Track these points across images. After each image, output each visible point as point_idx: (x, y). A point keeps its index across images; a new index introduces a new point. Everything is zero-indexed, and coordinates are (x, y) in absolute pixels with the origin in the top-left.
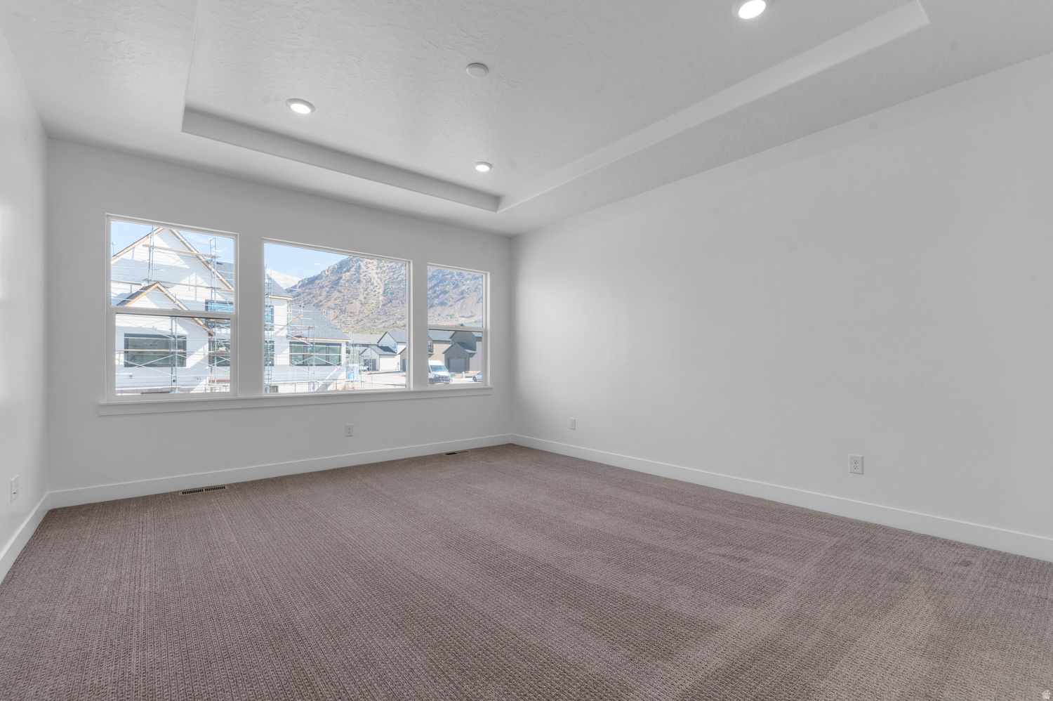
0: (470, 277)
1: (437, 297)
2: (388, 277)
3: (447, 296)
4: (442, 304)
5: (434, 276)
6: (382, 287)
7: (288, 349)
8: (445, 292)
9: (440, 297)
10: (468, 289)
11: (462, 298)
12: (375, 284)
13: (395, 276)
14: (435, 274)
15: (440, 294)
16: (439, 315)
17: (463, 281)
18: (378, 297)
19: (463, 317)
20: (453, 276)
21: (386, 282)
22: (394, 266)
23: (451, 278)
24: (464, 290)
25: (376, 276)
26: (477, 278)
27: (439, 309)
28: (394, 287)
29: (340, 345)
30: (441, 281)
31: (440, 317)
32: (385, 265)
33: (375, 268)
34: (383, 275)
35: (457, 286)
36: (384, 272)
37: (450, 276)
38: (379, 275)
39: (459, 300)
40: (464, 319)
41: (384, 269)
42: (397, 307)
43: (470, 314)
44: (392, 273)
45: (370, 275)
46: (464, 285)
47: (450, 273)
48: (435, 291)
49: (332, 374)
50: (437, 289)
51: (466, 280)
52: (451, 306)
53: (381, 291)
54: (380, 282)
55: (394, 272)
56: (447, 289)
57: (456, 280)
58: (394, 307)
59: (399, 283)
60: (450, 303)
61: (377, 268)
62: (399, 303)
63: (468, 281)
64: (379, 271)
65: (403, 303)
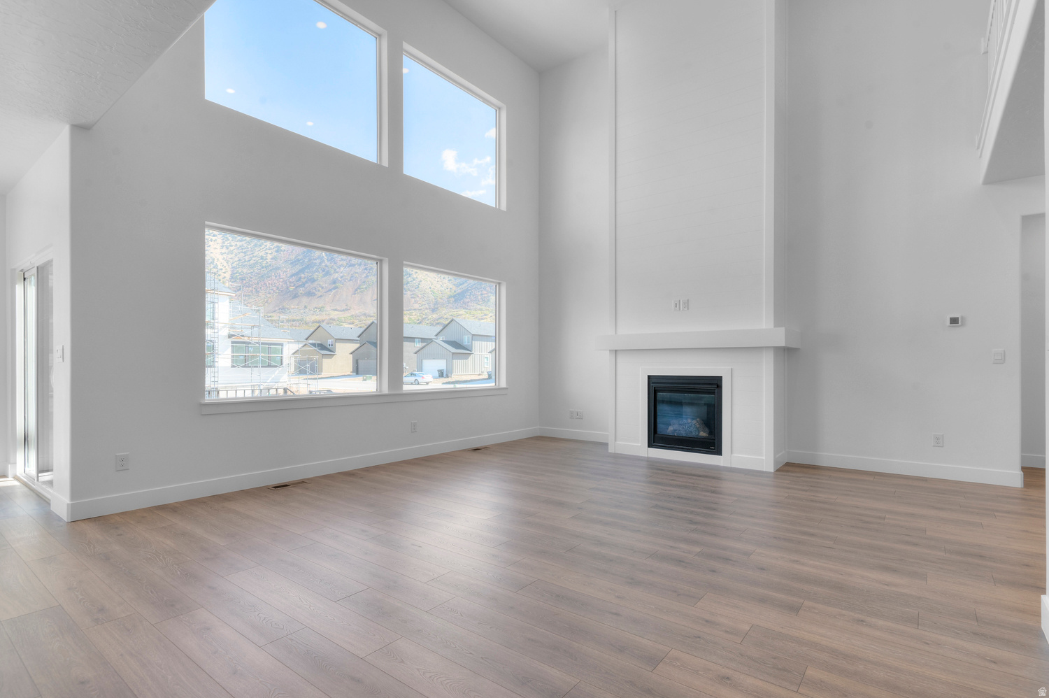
0: (344, 263)
1: (303, 285)
2: (237, 259)
3: (315, 284)
4: (310, 294)
5: (298, 260)
6: (229, 270)
7: (230, 350)
8: (313, 281)
9: (306, 285)
10: (341, 277)
11: (334, 288)
12: (220, 267)
13: (247, 258)
14: (300, 258)
15: (306, 282)
16: (305, 307)
17: (335, 267)
18: (224, 283)
19: (336, 310)
20: (323, 261)
21: (234, 265)
22: (245, 246)
23: (320, 263)
24: (337, 278)
25: (220, 257)
26: (354, 265)
27: (305, 300)
28: (245, 271)
29: (282, 345)
30: (308, 267)
31: (307, 310)
32: (233, 244)
33: (218, 247)
34: (230, 256)
35: (327, 274)
36: (231, 252)
37: (318, 261)
38: (225, 256)
39: (330, 290)
40: (336, 313)
41: (232, 248)
42: (249, 295)
43: (344, 307)
44: (243, 255)
45: (212, 255)
46: (337, 272)
47: (319, 257)
48: (300, 278)
49: (273, 376)
50: (303, 275)
51: (339, 267)
52: (321, 296)
53: (228, 275)
54: (225, 264)
55: (245, 253)
56: (315, 277)
57: (326, 266)
58: (246, 296)
59: (252, 266)
60: (320, 294)
61: (222, 247)
62: (252, 291)
63: (342, 269)
64: (224, 250)
65: (257, 292)
